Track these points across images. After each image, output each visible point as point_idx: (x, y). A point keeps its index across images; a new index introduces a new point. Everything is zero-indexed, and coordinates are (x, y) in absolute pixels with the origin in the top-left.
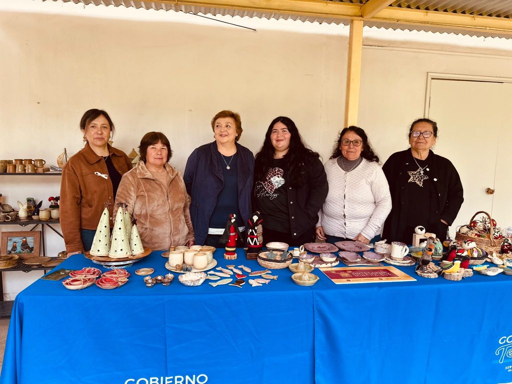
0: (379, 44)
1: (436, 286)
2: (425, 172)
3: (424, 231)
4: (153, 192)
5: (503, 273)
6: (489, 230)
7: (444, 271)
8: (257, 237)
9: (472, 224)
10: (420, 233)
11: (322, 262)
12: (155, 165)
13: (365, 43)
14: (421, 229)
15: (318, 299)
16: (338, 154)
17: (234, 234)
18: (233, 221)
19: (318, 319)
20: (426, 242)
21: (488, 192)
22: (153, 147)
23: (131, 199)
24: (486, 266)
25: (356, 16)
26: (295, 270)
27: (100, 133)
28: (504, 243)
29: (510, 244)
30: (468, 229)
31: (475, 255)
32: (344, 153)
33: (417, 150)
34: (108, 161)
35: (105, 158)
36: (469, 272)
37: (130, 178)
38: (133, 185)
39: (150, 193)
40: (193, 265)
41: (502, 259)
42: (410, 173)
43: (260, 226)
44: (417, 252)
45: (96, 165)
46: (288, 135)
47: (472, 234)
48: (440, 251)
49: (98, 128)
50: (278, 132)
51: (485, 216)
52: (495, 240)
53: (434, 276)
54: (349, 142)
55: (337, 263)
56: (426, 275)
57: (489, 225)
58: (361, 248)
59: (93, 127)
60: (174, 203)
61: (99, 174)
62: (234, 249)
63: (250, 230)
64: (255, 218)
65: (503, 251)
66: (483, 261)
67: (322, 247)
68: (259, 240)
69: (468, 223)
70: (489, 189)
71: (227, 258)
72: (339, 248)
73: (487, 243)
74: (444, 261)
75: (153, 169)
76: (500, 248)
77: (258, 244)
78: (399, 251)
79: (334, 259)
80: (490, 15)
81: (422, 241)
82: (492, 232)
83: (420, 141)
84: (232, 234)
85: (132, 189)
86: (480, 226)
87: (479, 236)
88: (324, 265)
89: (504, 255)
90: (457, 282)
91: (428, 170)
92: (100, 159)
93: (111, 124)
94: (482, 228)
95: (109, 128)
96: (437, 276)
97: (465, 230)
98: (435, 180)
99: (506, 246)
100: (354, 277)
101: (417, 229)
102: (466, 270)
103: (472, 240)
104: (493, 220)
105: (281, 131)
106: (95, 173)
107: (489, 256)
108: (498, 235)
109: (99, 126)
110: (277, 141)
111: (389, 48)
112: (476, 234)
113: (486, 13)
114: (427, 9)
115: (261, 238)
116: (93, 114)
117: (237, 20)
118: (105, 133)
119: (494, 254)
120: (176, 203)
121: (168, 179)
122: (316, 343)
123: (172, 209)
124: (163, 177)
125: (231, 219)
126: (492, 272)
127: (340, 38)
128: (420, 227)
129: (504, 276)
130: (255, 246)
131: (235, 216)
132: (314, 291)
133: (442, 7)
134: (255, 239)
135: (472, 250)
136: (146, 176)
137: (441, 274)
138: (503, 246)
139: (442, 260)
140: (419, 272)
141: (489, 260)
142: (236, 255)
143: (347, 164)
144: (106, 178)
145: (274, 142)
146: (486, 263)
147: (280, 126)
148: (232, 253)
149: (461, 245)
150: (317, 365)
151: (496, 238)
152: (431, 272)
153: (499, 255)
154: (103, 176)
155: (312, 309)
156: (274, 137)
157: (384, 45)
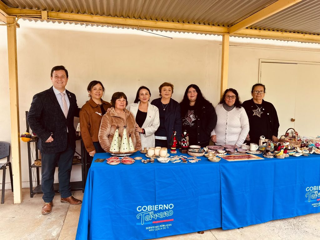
0: (235, 45)
1: (273, 161)
2: (262, 110)
3: (264, 138)
4: (119, 123)
5: (303, 155)
6: (295, 137)
7: (276, 155)
8: (186, 142)
9: (287, 135)
10: (263, 139)
11: (219, 153)
12: (120, 109)
13: (230, 45)
14: (263, 137)
15: (222, 167)
16: (223, 102)
17: (175, 141)
18: (175, 134)
19: (222, 177)
20: (265, 144)
21: (291, 120)
22: (119, 100)
23: (108, 127)
24: (295, 153)
25: (226, 33)
26: (208, 156)
27: (98, 92)
28: (302, 143)
29: (305, 144)
30: (285, 137)
31: (289, 148)
32: (227, 102)
33: (257, 100)
34: (102, 106)
35: (100, 105)
36: (287, 155)
37: (107, 117)
38: (109, 120)
39: (118, 124)
40: (160, 155)
41: (302, 150)
42: (254, 111)
43: (188, 137)
44: (262, 148)
45: (96, 108)
46: (196, 94)
47: (287, 139)
48: (273, 147)
49: (97, 90)
50: (191, 93)
51: (293, 130)
52: (298, 142)
53: (272, 157)
54: (229, 96)
55: (226, 153)
56: (268, 157)
57: (295, 134)
58: (234, 147)
59: (95, 89)
60: (130, 128)
61: (98, 113)
62: (175, 148)
63: (183, 139)
64: (185, 133)
65: (301, 147)
66: (293, 151)
67: (216, 148)
68: (187, 144)
69: (285, 134)
70: (292, 119)
71: (172, 153)
72: (224, 147)
73: (294, 143)
74: (275, 151)
75: (119, 111)
76: (300, 145)
77: (187, 146)
78: (254, 147)
79: (225, 151)
80: (290, 32)
81: (263, 143)
82: (296, 138)
83: (258, 95)
84: (174, 141)
85: (108, 122)
86: (290, 135)
87: (290, 140)
88: (220, 154)
89: (303, 148)
90: (283, 159)
91: (264, 109)
92: (98, 106)
93: (103, 88)
94: (291, 136)
95: (102, 90)
96: (273, 157)
97: (283, 137)
98: (268, 114)
99: (303, 145)
100: (236, 158)
101: (261, 137)
102: (286, 154)
103: (287, 142)
104: (296, 132)
105: (192, 92)
106: (96, 112)
107: (296, 149)
108: (299, 139)
109: (98, 89)
110: (191, 97)
111: (239, 47)
112: (289, 139)
113: (288, 31)
114: (260, 29)
115: (188, 143)
116: (94, 83)
117: (164, 33)
118: (101, 92)
119: (298, 148)
120: (131, 128)
121: (126, 117)
122: (222, 189)
123: (129, 131)
124: (123, 116)
125: (174, 134)
126: (297, 155)
127: (215, 42)
128: (263, 136)
129: (303, 156)
130: (185, 147)
131: (176, 132)
132: (220, 164)
133: (267, 29)
134: (185, 143)
135: (288, 146)
136: (115, 115)
137: (275, 157)
138: (301, 145)
139: (274, 151)
140: (264, 156)
141: (295, 151)
142: (176, 151)
143: (228, 107)
144: (101, 115)
145: (190, 98)
146: (294, 152)
147: (192, 89)
148: (174, 150)
149: (282, 144)
150: (222, 200)
151: (298, 141)
152: (270, 156)
153: (300, 148)
154: (100, 114)
155: (219, 173)
156: (189, 95)
157: (237, 45)
